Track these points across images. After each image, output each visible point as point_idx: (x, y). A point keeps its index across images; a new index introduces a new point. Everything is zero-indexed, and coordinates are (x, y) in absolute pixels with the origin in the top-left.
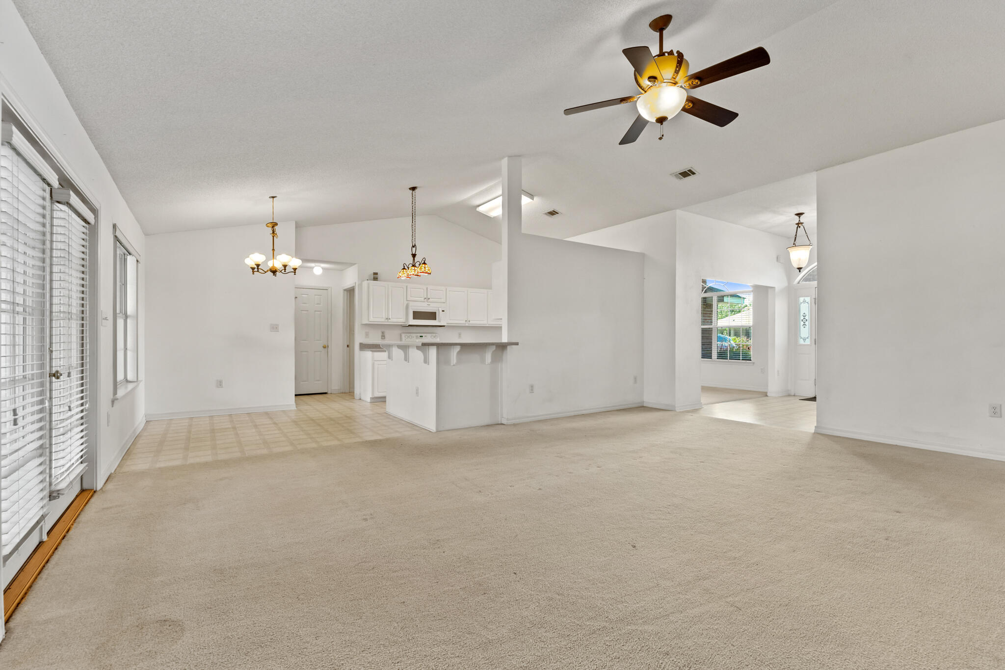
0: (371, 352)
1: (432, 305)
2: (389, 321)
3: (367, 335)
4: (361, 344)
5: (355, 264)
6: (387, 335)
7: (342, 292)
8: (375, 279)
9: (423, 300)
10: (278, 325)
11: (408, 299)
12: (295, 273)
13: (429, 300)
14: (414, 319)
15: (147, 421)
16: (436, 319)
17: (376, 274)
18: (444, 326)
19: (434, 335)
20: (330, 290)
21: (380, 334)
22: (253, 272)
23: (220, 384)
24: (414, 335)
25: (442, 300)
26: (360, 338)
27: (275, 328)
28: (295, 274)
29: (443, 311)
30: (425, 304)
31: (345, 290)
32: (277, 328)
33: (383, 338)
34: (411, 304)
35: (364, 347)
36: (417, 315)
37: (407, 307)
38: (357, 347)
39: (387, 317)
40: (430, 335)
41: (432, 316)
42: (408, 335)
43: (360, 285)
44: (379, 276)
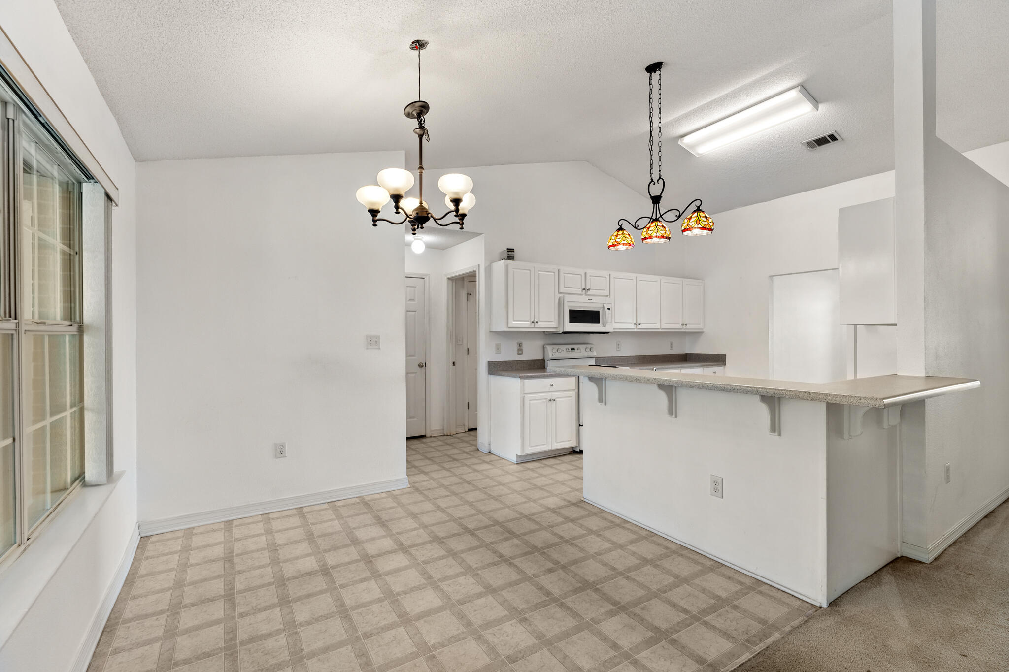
0: (518, 380)
1: (595, 299)
2: (537, 325)
3: (498, 348)
4: (490, 364)
5: (481, 234)
6: (524, 347)
7: (445, 281)
8: (511, 258)
9: (580, 293)
10: (378, 337)
11: (561, 291)
12: (462, 224)
13: (589, 292)
14: (571, 322)
15: (141, 537)
16: (599, 323)
17: (511, 250)
18: (608, 333)
19: (589, 346)
20: (427, 278)
21: (516, 347)
22: (375, 221)
23: (280, 451)
24: (564, 347)
25: (605, 292)
26: (486, 354)
27: (373, 342)
28: (462, 228)
29: (609, 309)
30: (584, 299)
31: (449, 279)
32: (376, 342)
33: (520, 352)
34: (567, 298)
35: (495, 368)
36: (577, 316)
37: (560, 303)
38: (483, 368)
39: (532, 320)
40: (585, 346)
41: (592, 317)
42: (556, 347)
43: (489, 270)
44: (516, 254)
